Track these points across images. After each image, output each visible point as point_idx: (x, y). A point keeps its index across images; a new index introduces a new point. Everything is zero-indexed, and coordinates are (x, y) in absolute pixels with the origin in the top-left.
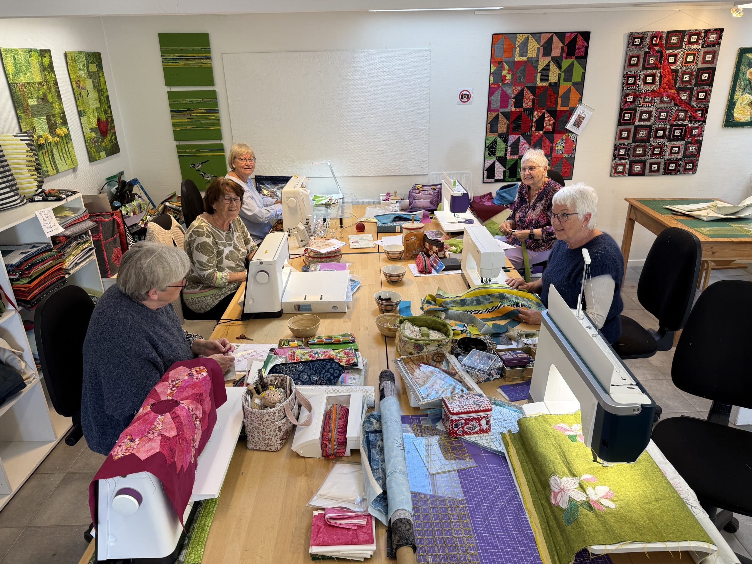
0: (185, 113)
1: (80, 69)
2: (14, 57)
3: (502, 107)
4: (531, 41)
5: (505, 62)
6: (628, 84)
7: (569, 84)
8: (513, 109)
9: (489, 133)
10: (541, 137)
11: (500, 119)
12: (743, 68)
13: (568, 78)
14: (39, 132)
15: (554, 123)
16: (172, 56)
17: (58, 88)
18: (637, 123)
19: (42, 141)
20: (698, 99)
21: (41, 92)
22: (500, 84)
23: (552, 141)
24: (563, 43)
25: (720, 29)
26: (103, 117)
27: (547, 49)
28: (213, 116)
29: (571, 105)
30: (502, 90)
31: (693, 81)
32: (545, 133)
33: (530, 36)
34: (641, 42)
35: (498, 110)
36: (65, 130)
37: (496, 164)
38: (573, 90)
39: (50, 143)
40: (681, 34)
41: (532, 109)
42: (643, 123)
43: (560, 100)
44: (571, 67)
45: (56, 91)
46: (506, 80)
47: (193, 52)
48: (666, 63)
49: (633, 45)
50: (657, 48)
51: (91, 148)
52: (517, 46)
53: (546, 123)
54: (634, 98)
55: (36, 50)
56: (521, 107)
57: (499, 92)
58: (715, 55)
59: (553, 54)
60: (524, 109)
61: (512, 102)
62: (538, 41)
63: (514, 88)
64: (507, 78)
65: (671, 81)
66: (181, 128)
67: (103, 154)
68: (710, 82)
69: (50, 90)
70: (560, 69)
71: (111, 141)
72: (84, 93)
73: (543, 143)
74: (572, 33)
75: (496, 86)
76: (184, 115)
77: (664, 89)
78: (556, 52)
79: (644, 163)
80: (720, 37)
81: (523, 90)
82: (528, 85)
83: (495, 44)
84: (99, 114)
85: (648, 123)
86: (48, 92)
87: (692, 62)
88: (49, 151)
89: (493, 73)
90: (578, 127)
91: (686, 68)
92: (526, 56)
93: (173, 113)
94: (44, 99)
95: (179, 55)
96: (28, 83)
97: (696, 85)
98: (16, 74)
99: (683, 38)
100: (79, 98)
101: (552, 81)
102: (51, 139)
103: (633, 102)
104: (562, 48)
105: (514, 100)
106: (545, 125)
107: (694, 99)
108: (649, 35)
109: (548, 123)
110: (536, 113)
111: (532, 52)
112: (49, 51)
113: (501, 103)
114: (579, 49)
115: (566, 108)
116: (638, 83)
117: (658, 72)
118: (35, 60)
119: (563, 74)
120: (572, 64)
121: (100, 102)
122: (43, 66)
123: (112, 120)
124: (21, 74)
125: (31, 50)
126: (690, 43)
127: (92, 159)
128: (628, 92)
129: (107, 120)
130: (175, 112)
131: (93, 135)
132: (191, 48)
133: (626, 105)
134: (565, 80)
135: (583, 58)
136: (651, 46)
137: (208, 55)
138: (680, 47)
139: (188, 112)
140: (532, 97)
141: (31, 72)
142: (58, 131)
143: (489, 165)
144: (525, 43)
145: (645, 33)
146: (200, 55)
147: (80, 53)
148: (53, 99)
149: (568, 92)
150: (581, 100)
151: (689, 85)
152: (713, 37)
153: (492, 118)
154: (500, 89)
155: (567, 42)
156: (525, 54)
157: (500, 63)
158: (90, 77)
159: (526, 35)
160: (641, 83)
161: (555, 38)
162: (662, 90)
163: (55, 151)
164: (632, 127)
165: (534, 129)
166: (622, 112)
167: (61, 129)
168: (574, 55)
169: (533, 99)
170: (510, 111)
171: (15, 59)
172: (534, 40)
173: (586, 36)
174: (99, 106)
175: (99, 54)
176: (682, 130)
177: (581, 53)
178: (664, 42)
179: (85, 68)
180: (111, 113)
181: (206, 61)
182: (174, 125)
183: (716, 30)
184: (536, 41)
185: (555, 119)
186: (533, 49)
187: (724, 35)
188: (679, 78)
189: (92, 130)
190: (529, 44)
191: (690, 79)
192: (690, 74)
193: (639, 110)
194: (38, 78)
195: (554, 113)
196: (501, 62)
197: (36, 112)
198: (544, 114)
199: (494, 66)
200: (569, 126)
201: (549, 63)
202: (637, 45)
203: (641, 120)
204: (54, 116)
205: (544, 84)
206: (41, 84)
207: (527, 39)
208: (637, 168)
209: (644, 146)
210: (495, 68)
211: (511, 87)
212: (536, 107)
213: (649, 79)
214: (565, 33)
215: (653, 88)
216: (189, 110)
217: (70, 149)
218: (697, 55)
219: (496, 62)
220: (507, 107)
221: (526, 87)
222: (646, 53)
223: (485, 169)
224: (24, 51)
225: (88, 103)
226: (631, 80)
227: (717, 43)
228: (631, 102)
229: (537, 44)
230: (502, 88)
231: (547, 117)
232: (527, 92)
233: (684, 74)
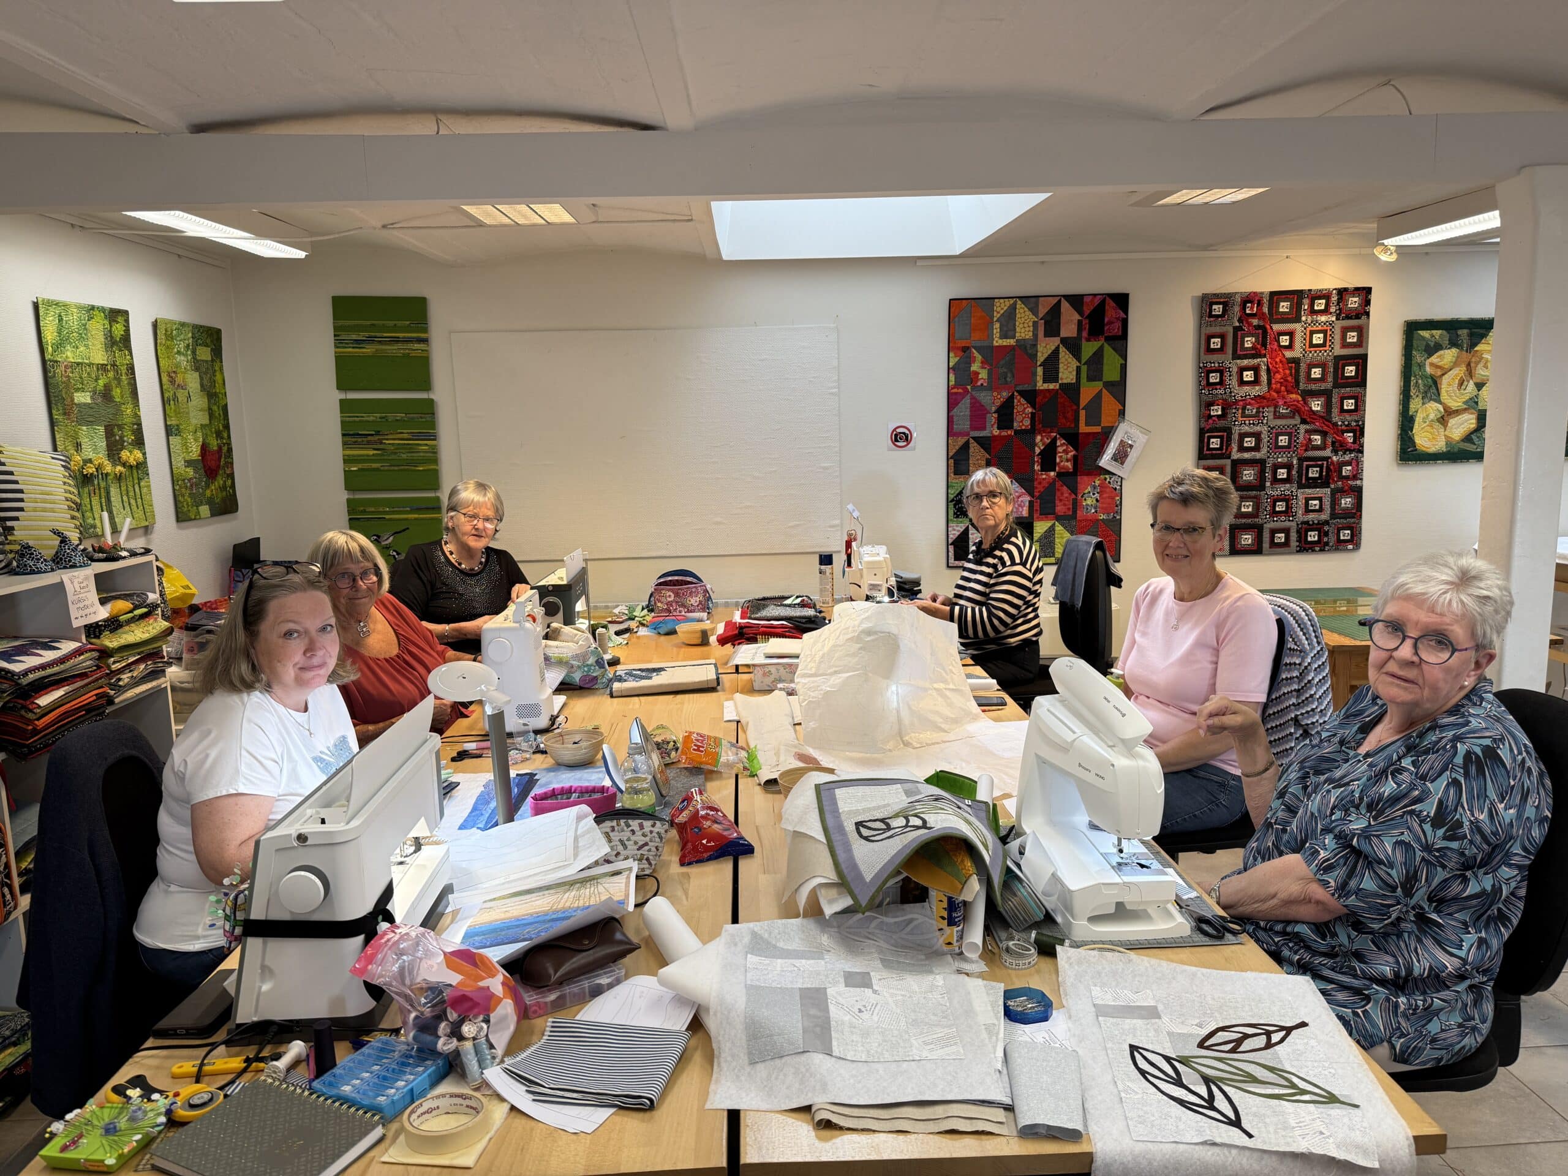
0: (370, 438)
1: (179, 353)
2: (60, 316)
3: (973, 428)
4: (1022, 311)
5: (975, 348)
6: (1209, 384)
7: (1099, 385)
8: (996, 432)
9: (952, 475)
10: (1052, 484)
11: (972, 450)
12: (1418, 357)
13: (1095, 374)
14: (88, 452)
15: (1075, 458)
16: (354, 337)
17: (135, 380)
18: (1236, 455)
19: (90, 469)
20: (1342, 410)
21: (101, 382)
22: (969, 387)
23: (1074, 490)
24: (1080, 313)
25: (1364, 288)
26: (214, 444)
27: (1051, 324)
28: (424, 445)
29: (1105, 422)
30: (973, 398)
31: (1330, 379)
32: (1059, 475)
33: (1019, 302)
34: (1225, 311)
35: (968, 434)
36: (138, 454)
37: (970, 532)
38: (1106, 396)
39: (107, 474)
40: (1296, 296)
41: (1032, 431)
42: (1247, 455)
43: (1082, 413)
44: (1098, 356)
45: (129, 384)
46: (977, 380)
47: (395, 329)
48: (1275, 346)
49: (1211, 316)
50: (1255, 322)
51: (183, 496)
52: (995, 319)
53: (1061, 457)
54: (1223, 409)
55: (102, 310)
56: (1011, 427)
57: (967, 401)
58: (1362, 332)
59: (1064, 333)
60: (1016, 432)
61: (992, 418)
62: (1034, 311)
63: (995, 394)
64: (980, 376)
65: (1289, 379)
66: (360, 466)
67: (205, 510)
68: (1361, 380)
69: (119, 380)
70: (1079, 360)
71: (223, 488)
72: (181, 395)
73: (1058, 494)
74: (1095, 295)
75: (960, 391)
76: (369, 443)
77: (1278, 392)
78: (1069, 327)
79: (1258, 529)
80: (1368, 302)
81: (1012, 397)
82: (1019, 388)
83: (954, 317)
84: (205, 437)
85: (1258, 455)
86: (114, 383)
87: (1324, 345)
88: (102, 490)
89: (954, 368)
90: (1122, 463)
91: (1313, 355)
92: (1014, 337)
93: (347, 439)
94: (106, 395)
95: (367, 334)
96: (78, 364)
97: (1336, 385)
98: (59, 346)
99: (1299, 305)
100: (172, 402)
101: (1065, 381)
102: (108, 468)
103: (1224, 416)
104: (1080, 322)
105: (995, 415)
106: (1058, 460)
107: (1335, 411)
108: (1238, 299)
109: (1064, 456)
110: (1039, 438)
111: (1023, 330)
112: (126, 313)
113: (971, 420)
114: (1110, 323)
115: (1097, 429)
116: (1228, 382)
117: (1262, 362)
118: (98, 327)
119: (1084, 369)
120: (1101, 349)
121: (211, 416)
122: (111, 337)
123: (230, 450)
124: (68, 347)
125: (93, 308)
126: (1313, 312)
127: (182, 517)
128: (1210, 399)
129: (220, 448)
130: (351, 435)
131: (190, 472)
132: (391, 323)
133: (1210, 421)
134: (1090, 379)
135: (1120, 340)
136: (1244, 317)
137: (423, 335)
138: (1297, 320)
139: (377, 438)
140: (1030, 410)
141: (86, 346)
142: (125, 454)
143: (958, 533)
144: (1010, 316)
145: (1230, 296)
146: (409, 335)
147: (183, 324)
148: (122, 397)
149: (1098, 398)
150: (1122, 413)
151: (1323, 386)
152: (1353, 302)
153: (957, 448)
154: (968, 397)
155: (1087, 312)
156: (1010, 333)
157: (965, 349)
158: (197, 369)
159: (1012, 301)
160: (1234, 382)
161: (1065, 305)
162: (1275, 394)
163: (114, 491)
164: (1228, 462)
165: (1037, 467)
166: (1203, 435)
167: (131, 452)
168: (1101, 332)
169: (1032, 413)
170: (989, 435)
171: (61, 320)
172: (1026, 309)
173: (1122, 300)
174: (207, 421)
175: (219, 331)
176: (1321, 467)
177: (1116, 329)
178: (1266, 310)
179: (189, 352)
180: (229, 437)
181: (417, 346)
182: (347, 460)
183: (1357, 289)
184: (1031, 310)
185: (1076, 449)
186: (1026, 325)
187: (1374, 297)
188: (1302, 374)
189: (189, 463)
190: (1018, 316)
191: (1324, 374)
192: (1323, 365)
193: (1236, 431)
194: (99, 356)
195: (1073, 439)
196: (968, 348)
197: (86, 416)
198: (1054, 440)
199: (956, 356)
200: (1105, 461)
201: (1057, 349)
202: (1217, 316)
203: (1242, 449)
204: (120, 427)
205: (1052, 386)
206: (103, 367)
207: (1013, 308)
208: (1247, 539)
209: (1255, 497)
210: (957, 359)
211: (989, 393)
212: (1039, 426)
213: (1248, 376)
214: (1081, 296)
215: (1256, 391)
216: (378, 433)
217: (144, 490)
218: (1329, 333)
219: (958, 348)
220: (984, 428)
221: (1017, 391)
222: (1236, 330)
223: (950, 541)
224: (80, 307)
225: (188, 413)
226: (1214, 378)
227: (1363, 312)
228: (1218, 416)
229: (1031, 316)
230: (972, 395)
231: (1062, 445)
232: (1019, 401)
233: (1311, 366)
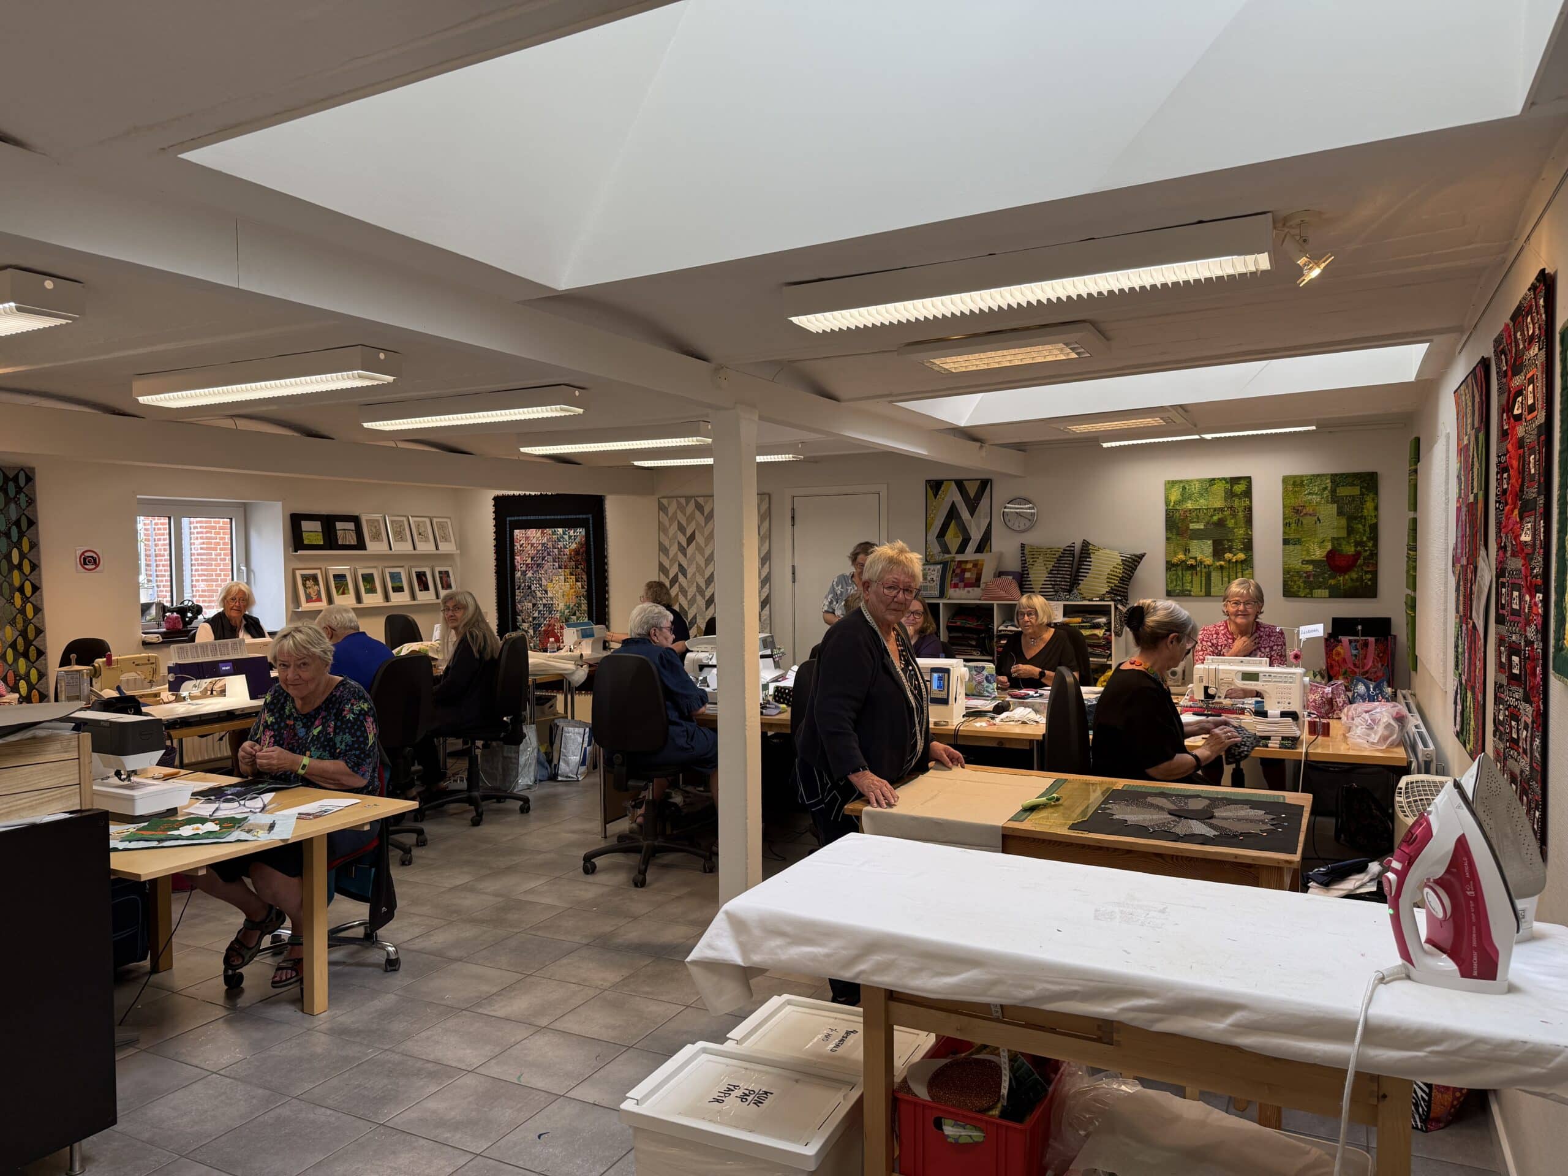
1: (1309, 494)
2: (1184, 487)
14: (1195, 553)
17: (1249, 514)
19: (1191, 562)
21: (1215, 518)
26: (1349, 550)
36: (1241, 556)
39: (1209, 565)
45: (1242, 517)
51: (1297, 582)
55: (1224, 479)
67: (1321, 592)
69: (1234, 516)
71: (1360, 579)
72: (1307, 520)
86: (1227, 518)
88: (1203, 573)
94: (1221, 524)
96: (1195, 510)
98: (1181, 502)
100: (1294, 525)
102: (1209, 561)
112: (1247, 478)
118: (1219, 489)
121: (1352, 531)
122: (1230, 493)
123: (1374, 555)
124: (1188, 502)
125: (1214, 479)
127: (1289, 594)
129: (1358, 554)
131: (1312, 568)
141: (1206, 500)
142: (1228, 555)
147: (1316, 476)
148: (1234, 524)
158: (1333, 501)
163: (1216, 575)
167: (1234, 554)
171: (1182, 489)
175: (1373, 474)
179: (1325, 493)
180: (1376, 545)
189: (1310, 562)
194: (1219, 504)
197: (1198, 535)
204: (1229, 541)
206: (1221, 510)
224: (1201, 481)
225: (1316, 531)
